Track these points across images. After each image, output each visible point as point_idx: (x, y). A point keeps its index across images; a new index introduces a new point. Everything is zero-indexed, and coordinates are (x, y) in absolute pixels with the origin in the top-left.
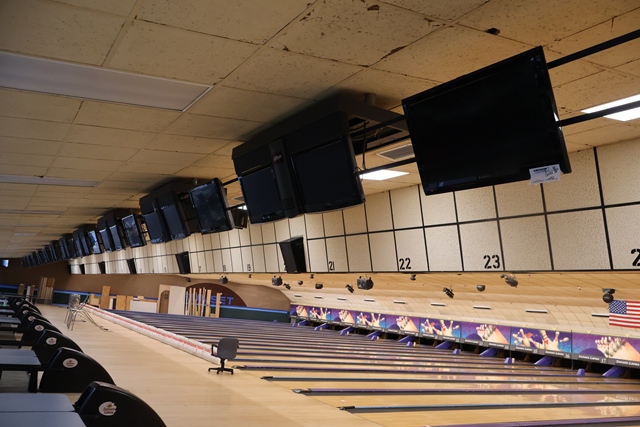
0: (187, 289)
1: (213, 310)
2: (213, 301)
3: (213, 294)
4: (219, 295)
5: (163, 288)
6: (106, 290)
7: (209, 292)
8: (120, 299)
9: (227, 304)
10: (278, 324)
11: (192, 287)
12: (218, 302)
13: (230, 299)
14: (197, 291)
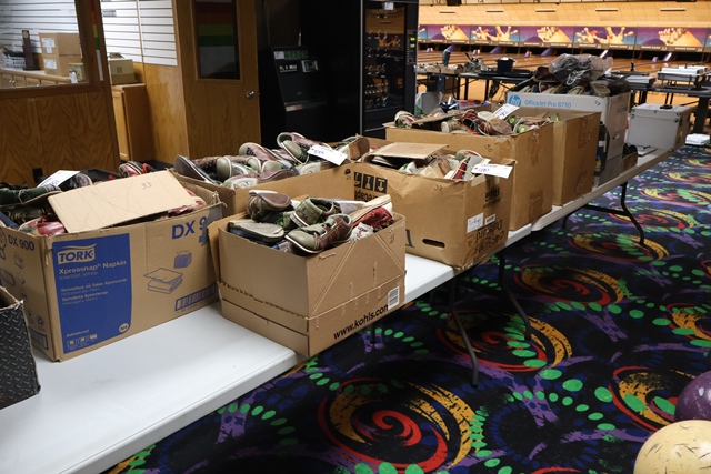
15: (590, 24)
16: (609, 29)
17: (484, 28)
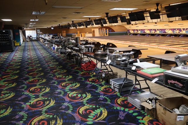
0: (99, 29)
1: (106, 34)
2: (106, 32)
3: (106, 29)
4: (107, 29)
5: (93, 30)
6: (78, 32)
7: (105, 29)
8: (82, 34)
9: (110, 32)
10: (125, 36)
11: (100, 28)
12: (108, 31)
13: (111, 30)
14: (102, 29)
15: (177, 28)
16: (182, 29)
17: (154, 30)
